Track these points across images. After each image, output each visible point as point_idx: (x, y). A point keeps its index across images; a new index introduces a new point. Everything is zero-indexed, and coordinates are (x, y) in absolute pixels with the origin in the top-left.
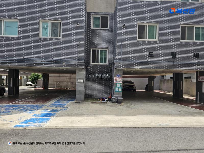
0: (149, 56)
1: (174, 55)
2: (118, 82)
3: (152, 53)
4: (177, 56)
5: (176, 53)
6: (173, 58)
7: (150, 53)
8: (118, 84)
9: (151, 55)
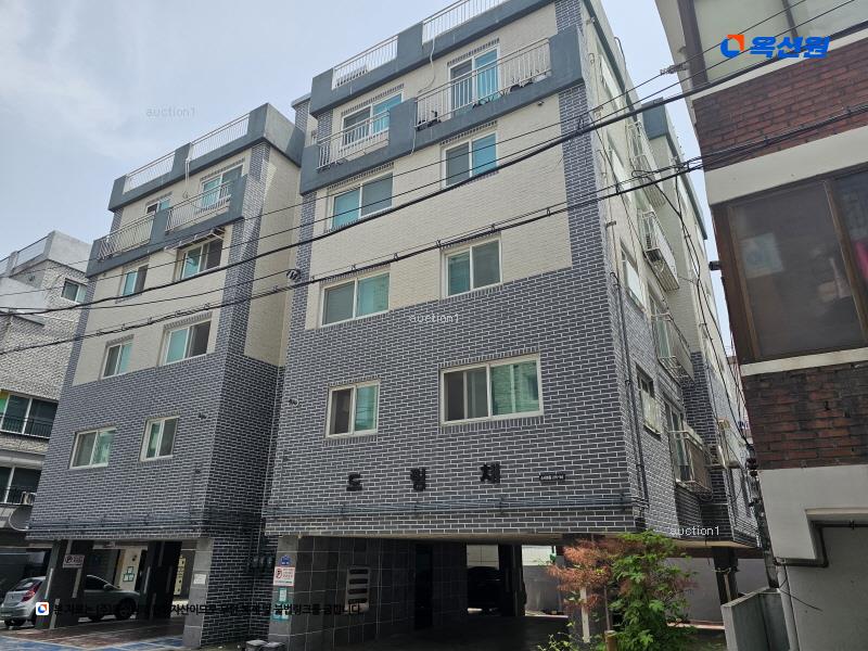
0: (349, 489)
1: (419, 479)
2: (282, 584)
3: (359, 476)
4: (430, 481)
5: (424, 469)
6: (416, 489)
7: (351, 477)
8: (281, 592)
9: (354, 484)
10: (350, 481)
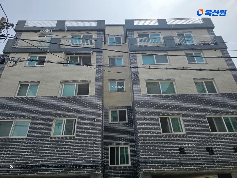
0: (180, 153)
1: (210, 151)
3: (183, 149)
4: (215, 152)
6: (210, 154)
7: (180, 149)
10: (180, 151)
